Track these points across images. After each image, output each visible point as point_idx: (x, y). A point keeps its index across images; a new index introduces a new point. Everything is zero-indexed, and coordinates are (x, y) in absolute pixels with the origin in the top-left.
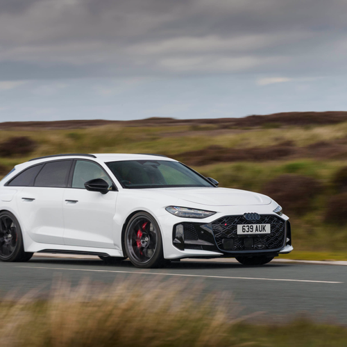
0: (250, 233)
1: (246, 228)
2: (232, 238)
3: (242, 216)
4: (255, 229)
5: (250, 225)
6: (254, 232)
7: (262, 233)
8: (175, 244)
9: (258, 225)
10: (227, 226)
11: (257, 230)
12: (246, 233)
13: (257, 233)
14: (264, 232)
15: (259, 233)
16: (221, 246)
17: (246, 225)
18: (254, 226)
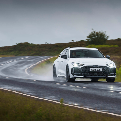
0: (94, 71)
1: (93, 70)
2: (88, 72)
3: (92, 66)
4: (96, 70)
6: (96, 71)
7: (99, 71)
8: (72, 74)
9: (98, 69)
10: (86, 69)
11: (97, 70)
13: (97, 71)
14: (100, 71)
15: (98, 71)
16: (84, 75)
18: (96, 69)
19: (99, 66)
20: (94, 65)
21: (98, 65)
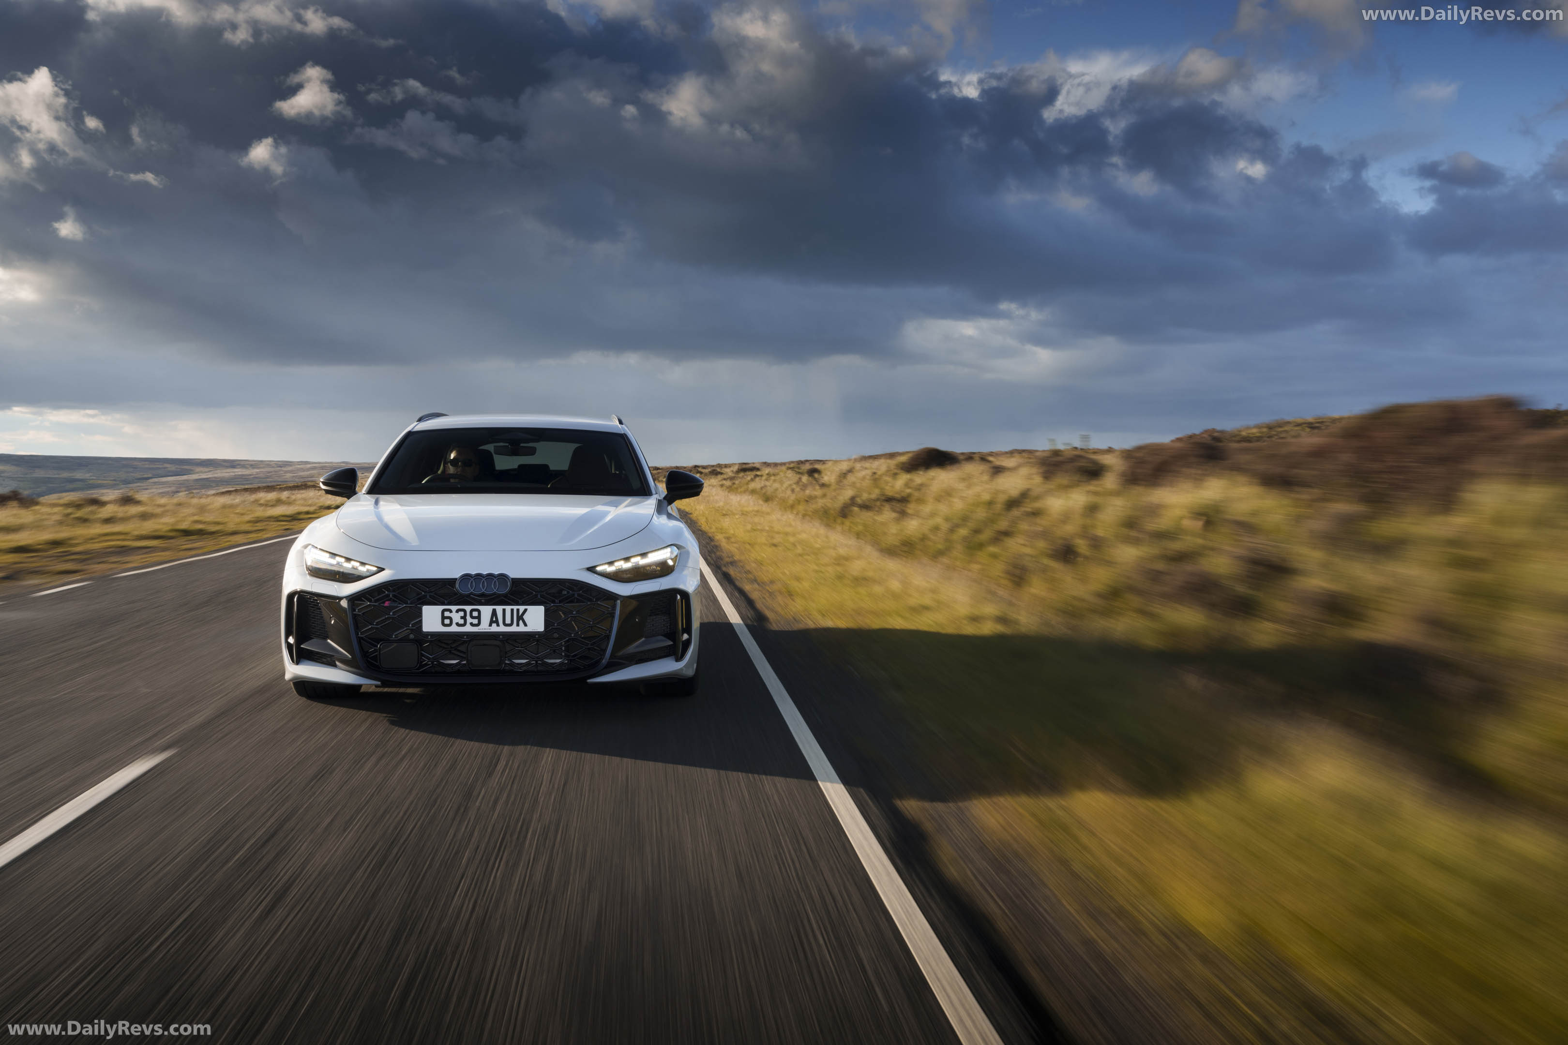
0: (468, 629)
1: (457, 617)
2: (405, 640)
3: (451, 582)
4: (486, 620)
5: (468, 608)
6: (485, 627)
7: (514, 629)
8: (289, 649)
9: (499, 609)
10: (390, 608)
11: (494, 620)
12: (454, 629)
13: (494, 628)
14: (522, 628)
15: (502, 629)
17: (454, 608)
18: (486, 611)
19: (517, 582)
20: (466, 577)
21: (503, 577)
